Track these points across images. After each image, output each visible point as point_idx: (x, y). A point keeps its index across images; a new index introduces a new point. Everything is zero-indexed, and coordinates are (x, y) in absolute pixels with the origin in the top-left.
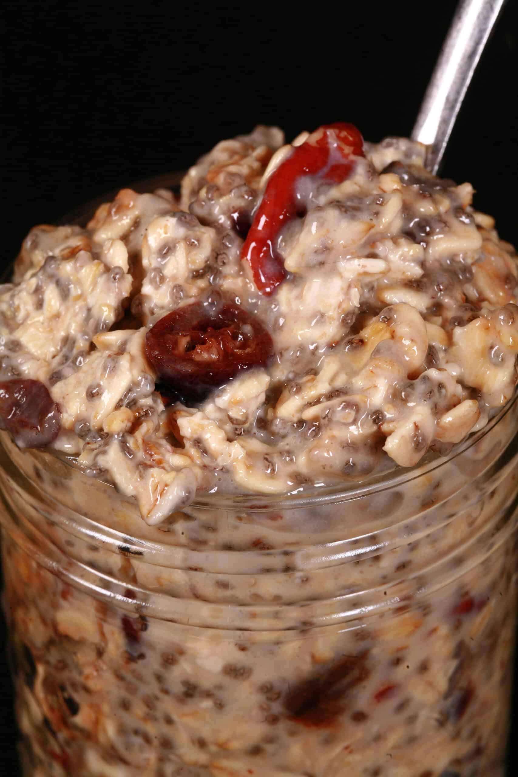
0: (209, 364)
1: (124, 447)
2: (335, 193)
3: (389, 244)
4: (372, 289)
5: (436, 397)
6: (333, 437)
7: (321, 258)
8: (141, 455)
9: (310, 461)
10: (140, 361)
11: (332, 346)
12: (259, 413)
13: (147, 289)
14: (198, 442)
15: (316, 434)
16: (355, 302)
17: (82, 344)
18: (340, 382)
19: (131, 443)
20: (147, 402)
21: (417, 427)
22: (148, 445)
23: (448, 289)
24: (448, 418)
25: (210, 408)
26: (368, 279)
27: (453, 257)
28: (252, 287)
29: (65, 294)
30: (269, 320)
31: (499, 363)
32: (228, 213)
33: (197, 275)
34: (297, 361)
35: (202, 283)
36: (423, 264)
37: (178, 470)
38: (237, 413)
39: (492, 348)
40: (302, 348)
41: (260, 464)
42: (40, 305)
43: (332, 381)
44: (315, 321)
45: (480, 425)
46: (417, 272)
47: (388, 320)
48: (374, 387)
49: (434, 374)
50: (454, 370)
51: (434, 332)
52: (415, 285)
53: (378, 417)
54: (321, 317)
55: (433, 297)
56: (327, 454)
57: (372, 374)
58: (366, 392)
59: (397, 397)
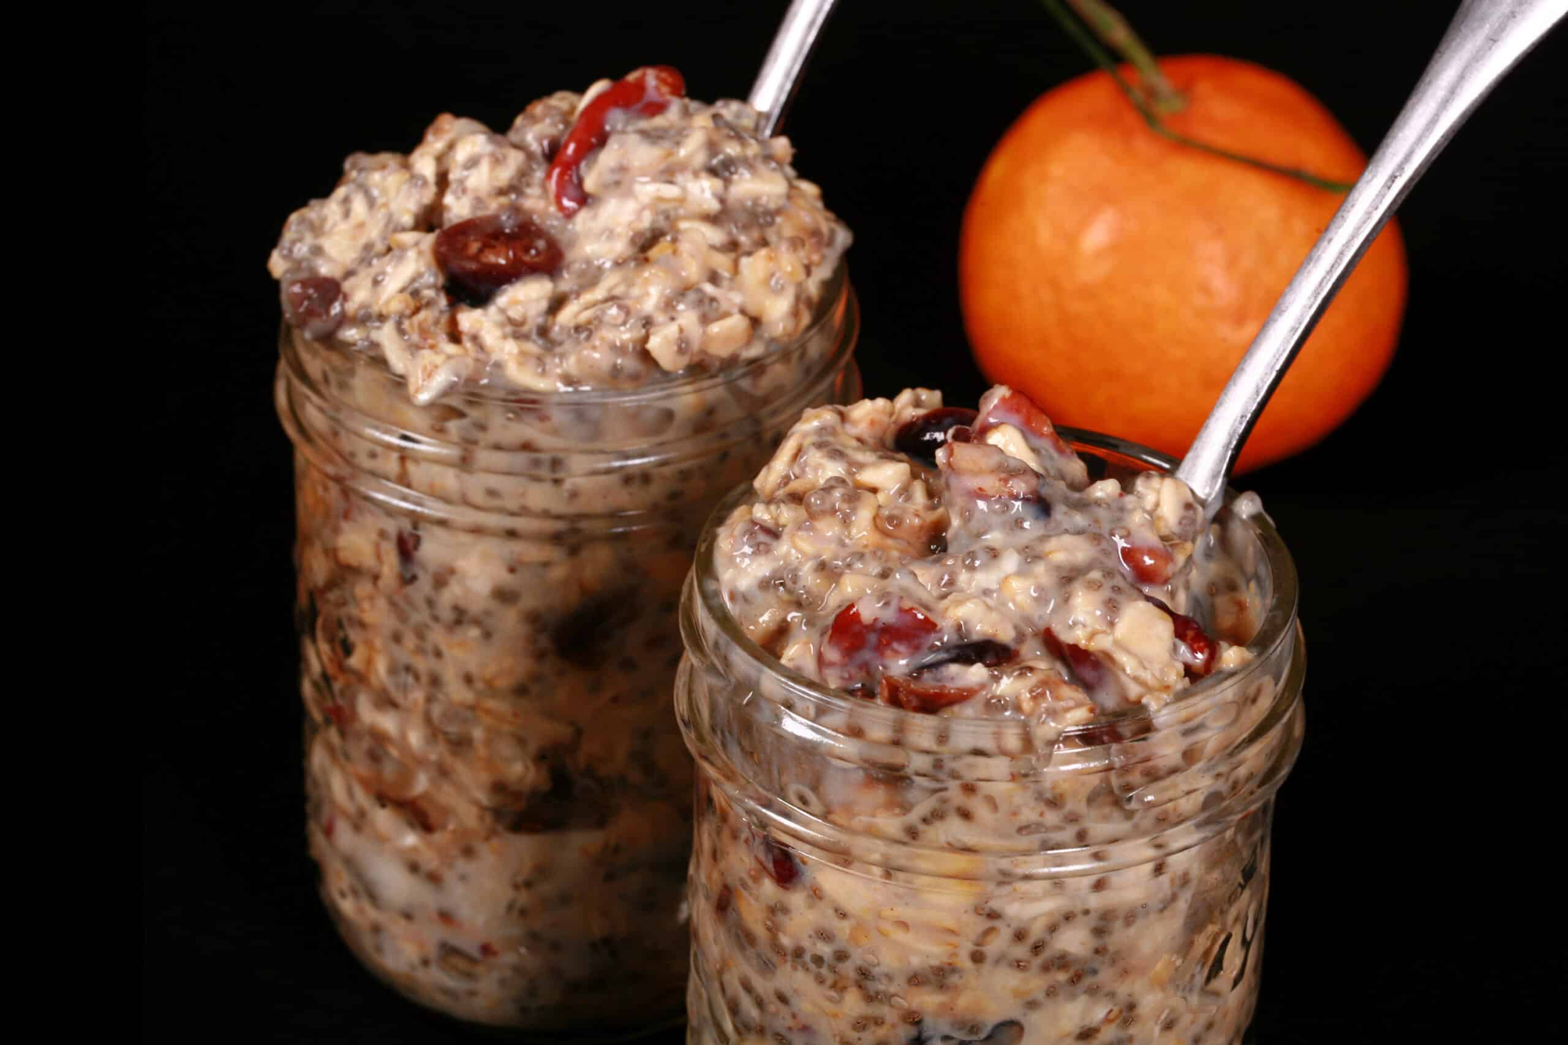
0: (497, 266)
1: (401, 332)
2: (644, 124)
3: (689, 176)
4: (667, 218)
5: (707, 307)
6: (602, 339)
7: (616, 177)
8: (415, 338)
9: (579, 361)
10: (429, 257)
11: (618, 264)
12: (540, 320)
13: (449, 199)
14: (475, 338)
15: (588, 338)
16: (646, 221)
17: (380, 247)
18: (618, 291)
19: (406, 324)
20: (429, 293)
21: (681, 330)
22: (424, 332)
23: (746, 228)
24: (715, 328)
25: (492, 309)
26: (663, 206)
27: (756, 201)
28: (553, 209)
29: (371, 202)
30: (563, 239)
31: (779, 291)
32: (540, 140)
33: (502, 192)
34: (582, 274)
35: (503, 200)
36: (722, 201)
37: (449, 357)
38: (515, 313)
39: (772, 275)
40: (588, 262)
41: (533, 362)
42: (347, 214)
43: (611, 289)
44: (604, 238)
45: (755, 351)
46: (714, 206)
47: (674, 240)
48: (648, 294)
49: (709, 288)
50: (737, 298)
51: (722, 262)
52: (712, 219)
53: (648, 323)
54: (610, 234)
55: (730, 234)
56: (597, 355)
57: (647, 282)
58: (639, 299)
59: (669, 305)
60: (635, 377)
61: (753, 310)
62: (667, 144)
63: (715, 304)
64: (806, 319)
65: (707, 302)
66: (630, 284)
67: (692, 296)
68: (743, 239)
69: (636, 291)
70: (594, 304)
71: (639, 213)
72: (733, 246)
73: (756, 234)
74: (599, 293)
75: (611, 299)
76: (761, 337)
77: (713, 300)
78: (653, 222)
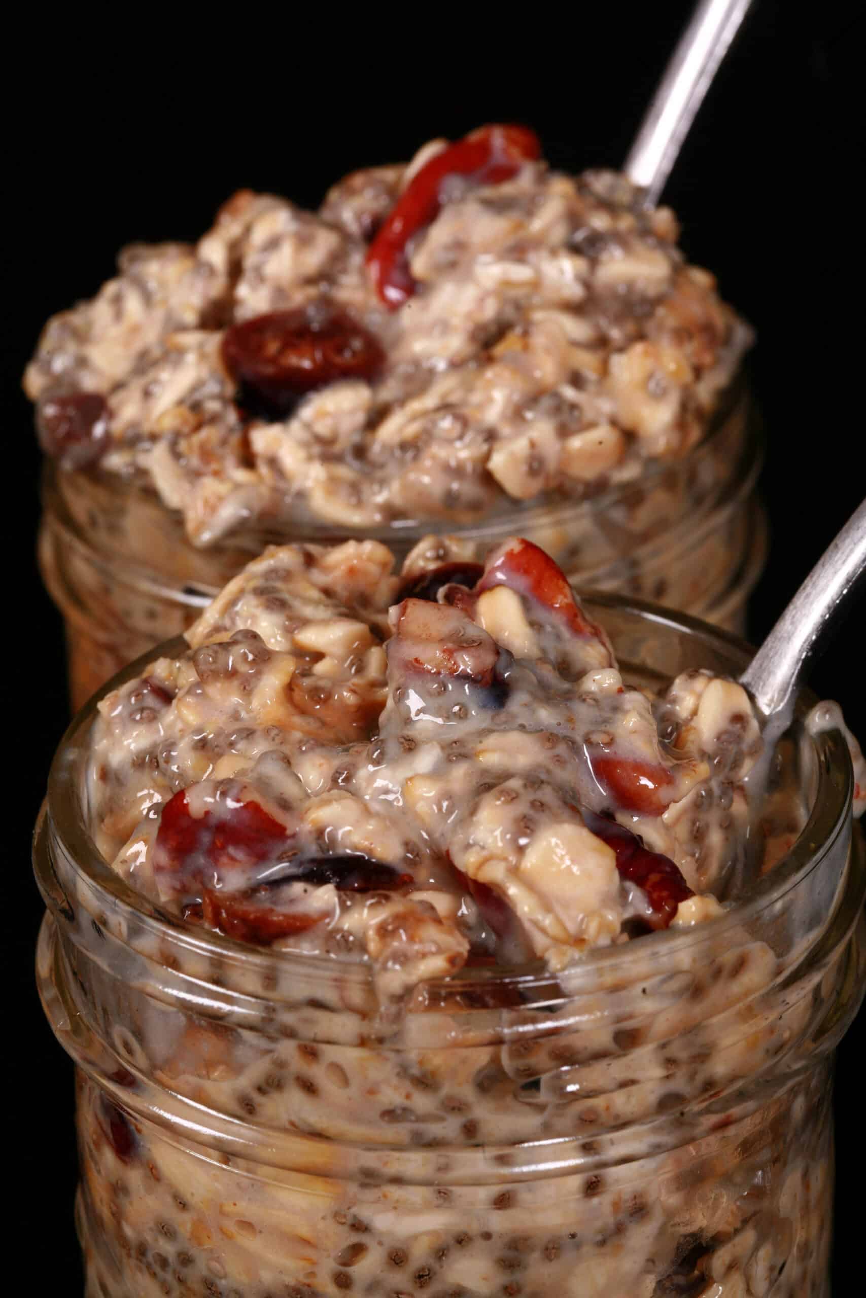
0: (300, 371)
1: (176, 455)
2: (488, 192)
3: (545, 254)
4: (517, 307)
5: (565, 416)
6: (434, 458)
7: (451, 256)
8: (195, 461)
9: (406, 487)
10: (215, 360)
11: (455, 365)
12: (356, 438)
13: (243, 291)
14: (273, 462)
15: (416, 458)
16: (490, 311)
17: (156, 352)
18: (454, 398)
19: (183, 446)
20: (213, 406)
21: (533, 445)
22: (206, 454)
23: (617, 319)
24: (576, 443)
25: (295, 426)
26: (514, 293)
27: (630, 285)
28: (374, 301)
29: (148, 299)
30: (386, 337)
31: (659, 396)
32: (358, 217)
33: (310, 281)
34: (408, 379)
35: (312, 291)
36: (587, 285)
37: (237, 486)
38: (323, 428)
39: (652, 375)
40: (416, 363)
41: (344, 491)
42: (119, 314)
43: (444, 396)
44: (437, 332)
45: (630, 472)
46: (575, 292)
47: (526, 334)
48: (490, 400)
49: (569, 393)
50: (606, 406)
51: (587, 362)
52: (576, 309)
53: (491, 436)
54: (444, 327)
55: (597, 327)
56: (426, 479)
57: (490, 385)
58: (481, 407)
59: (517, 414)
60: (475, 507)
61: (626, 420)
62: (515, 216)
63: (576, 413)
64: (695, 433)
65: (565, 408)
66: (469, 388)
67: (546, 402)
68: (616, 334)
69: (476, 398)
70: (425, 414)
71: (481, 301)
72: (601, 343)
73: (630, 327)
74: (429, 401)
75: (446, 407)
76: (637, 456)
77: (574, 407)
78: (500, 313)
